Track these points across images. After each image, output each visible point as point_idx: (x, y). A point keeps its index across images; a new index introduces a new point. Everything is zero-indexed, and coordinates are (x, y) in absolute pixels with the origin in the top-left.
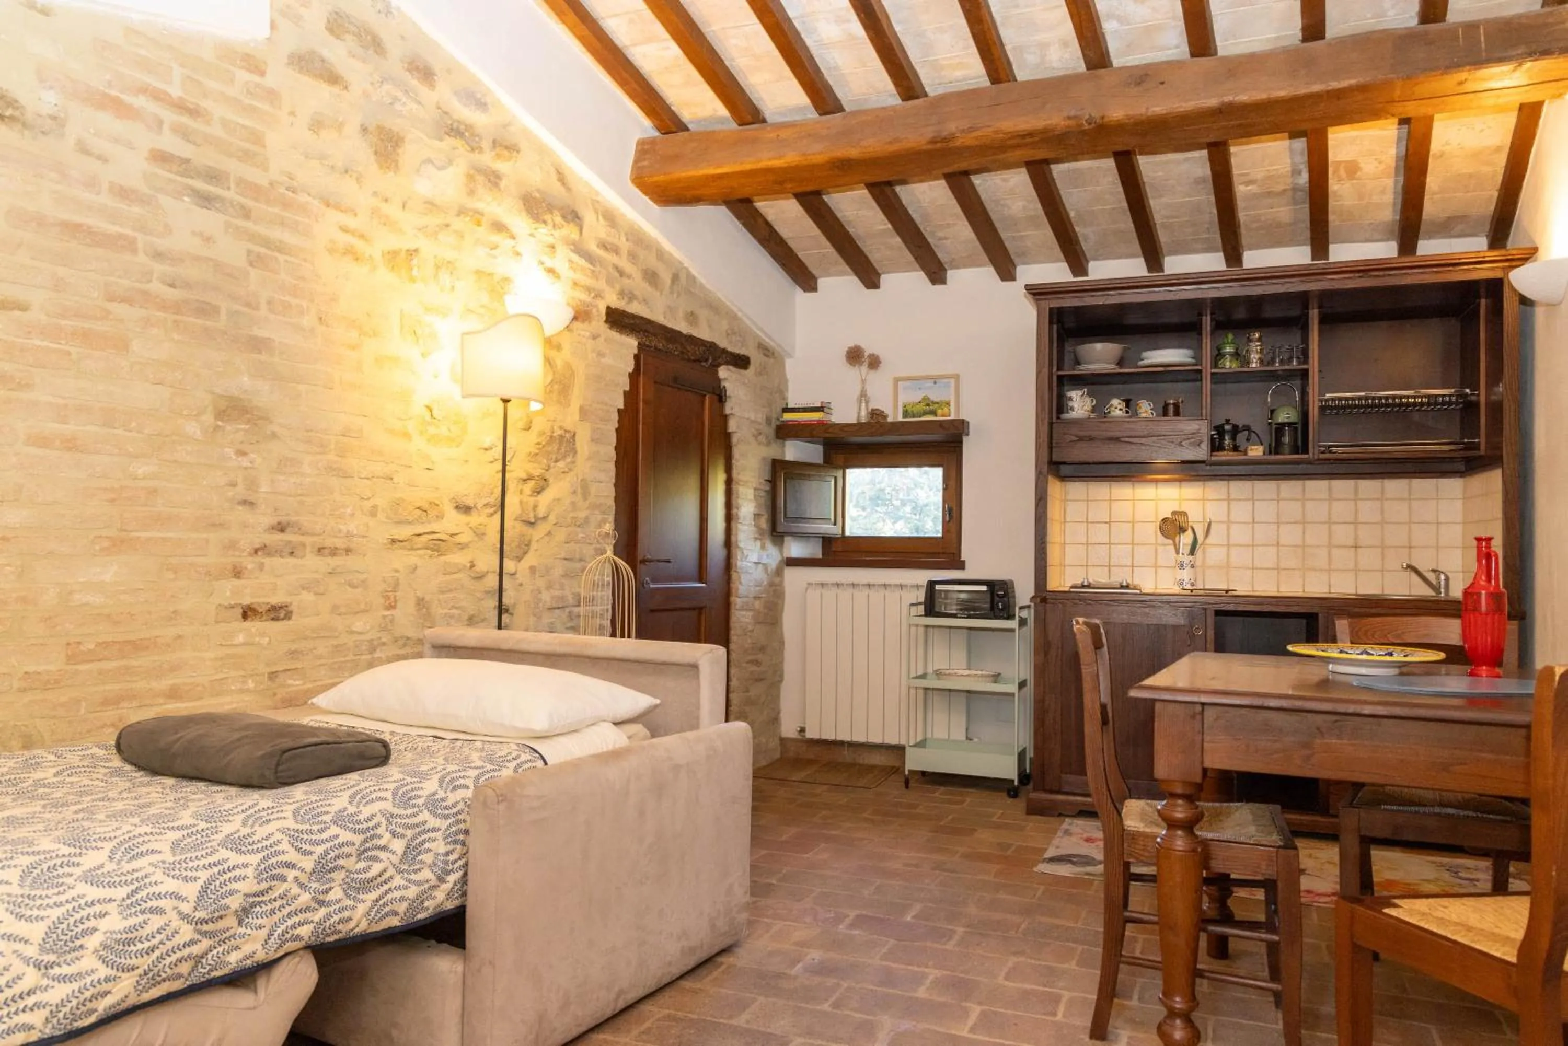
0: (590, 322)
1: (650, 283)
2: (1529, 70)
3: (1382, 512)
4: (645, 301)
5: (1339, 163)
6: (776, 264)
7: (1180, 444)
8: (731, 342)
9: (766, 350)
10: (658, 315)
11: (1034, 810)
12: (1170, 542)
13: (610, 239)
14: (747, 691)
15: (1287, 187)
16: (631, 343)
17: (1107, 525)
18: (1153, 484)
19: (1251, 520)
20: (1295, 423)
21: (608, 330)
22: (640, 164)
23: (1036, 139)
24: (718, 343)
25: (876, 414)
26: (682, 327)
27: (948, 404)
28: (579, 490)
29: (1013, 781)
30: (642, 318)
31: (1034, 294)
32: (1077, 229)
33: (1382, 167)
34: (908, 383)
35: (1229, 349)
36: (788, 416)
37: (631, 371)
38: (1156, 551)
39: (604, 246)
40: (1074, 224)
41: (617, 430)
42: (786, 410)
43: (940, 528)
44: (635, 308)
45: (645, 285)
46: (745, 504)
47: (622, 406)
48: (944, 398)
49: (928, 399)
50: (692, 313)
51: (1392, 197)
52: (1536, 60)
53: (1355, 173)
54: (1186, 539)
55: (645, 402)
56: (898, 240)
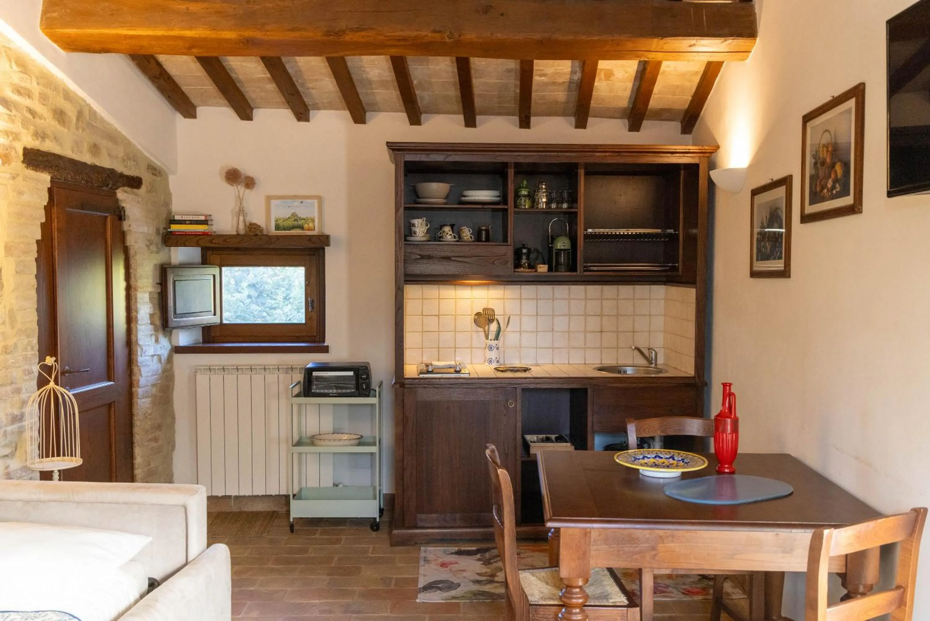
0: (9, 164)
1: (59, 121)
2: (729, 44)
3: (617, 308)
4: (56, 139)
5: (601, 70)
6: (163, 98)
7: (493, 264)
8: (126, 167)
9: (155, 170)
10: (68, 152)
11: (396, 543)
12: (482, 330)
13: (23, 84)
14: (149, 465)
15: (565, 80)
16: (45, 178)
17: (437, 317)
18: (470, 288)
19: (536, 314)
20: (569, 250)
21: (26, 169)
22: (49, 15)
23: (409, 43)
24: (116, 169)
25: (253, 228)
26: (87, 158)
27: (313, 221)
28: (7, 320)
29: (375, 519)
30: (54, 155)
31: (393, 150)
32: (417, 92)
33: (627, 75)
34: (278, 202)
35: (524, 192)
36: (174, 228)
37: (46, 204)
38: (471, 337)
39: (18, 91)
40: (415, 89)
41: (36, 259)
42: (173, 222)
43: (303, 316)
44: (48, 146)
45: (55, 123)
46: (142, 307)
47: (39, 238)
48: (310, 216)
49: (297, 215)
50: (95, 146)
51: (630, 93)
52: (734, 39)
53: (610, 77)
54: (493, 327)
55: (59, 231)
56: (274, 85)
